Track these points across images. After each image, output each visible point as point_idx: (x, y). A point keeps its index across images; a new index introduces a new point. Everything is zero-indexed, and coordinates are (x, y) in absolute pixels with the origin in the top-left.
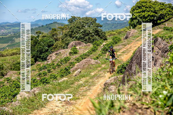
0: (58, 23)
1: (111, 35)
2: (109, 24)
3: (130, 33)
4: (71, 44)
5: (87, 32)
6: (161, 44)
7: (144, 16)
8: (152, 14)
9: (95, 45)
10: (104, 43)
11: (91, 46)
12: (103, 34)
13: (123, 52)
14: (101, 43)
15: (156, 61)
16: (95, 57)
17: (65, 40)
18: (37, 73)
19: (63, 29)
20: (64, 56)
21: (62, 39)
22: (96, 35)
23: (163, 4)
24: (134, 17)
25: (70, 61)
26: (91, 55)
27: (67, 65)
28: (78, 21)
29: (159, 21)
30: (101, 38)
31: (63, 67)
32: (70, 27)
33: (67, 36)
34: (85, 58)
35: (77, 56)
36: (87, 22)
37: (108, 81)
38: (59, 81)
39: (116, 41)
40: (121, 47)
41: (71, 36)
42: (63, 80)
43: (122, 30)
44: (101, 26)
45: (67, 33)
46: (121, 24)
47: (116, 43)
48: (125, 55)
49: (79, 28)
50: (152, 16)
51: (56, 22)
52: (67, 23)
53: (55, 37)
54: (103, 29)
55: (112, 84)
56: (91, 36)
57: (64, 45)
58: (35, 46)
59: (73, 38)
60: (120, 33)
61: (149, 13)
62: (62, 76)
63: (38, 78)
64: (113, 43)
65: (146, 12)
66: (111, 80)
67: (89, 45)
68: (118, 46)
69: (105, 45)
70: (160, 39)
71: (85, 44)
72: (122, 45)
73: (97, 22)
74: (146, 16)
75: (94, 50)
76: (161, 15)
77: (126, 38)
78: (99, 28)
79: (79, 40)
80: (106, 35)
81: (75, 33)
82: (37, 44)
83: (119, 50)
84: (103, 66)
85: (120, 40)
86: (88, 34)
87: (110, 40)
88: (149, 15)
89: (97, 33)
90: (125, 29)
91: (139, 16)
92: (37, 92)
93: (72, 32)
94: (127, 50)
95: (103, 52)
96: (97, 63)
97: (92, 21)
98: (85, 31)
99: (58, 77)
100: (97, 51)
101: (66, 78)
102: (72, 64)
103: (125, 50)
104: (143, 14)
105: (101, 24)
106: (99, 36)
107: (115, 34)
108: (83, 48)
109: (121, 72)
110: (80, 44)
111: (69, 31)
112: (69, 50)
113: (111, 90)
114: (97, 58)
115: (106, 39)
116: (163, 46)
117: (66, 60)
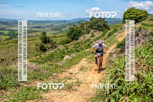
0: (84, 21)
1: (112, 27)
2: (111, 21)
3: (123, 26)
4: (91, 32)
5: (100, 25)
6: (143, 32)
7: (131, 17)
8: (135, 16)
9: (104, 33)
10: (109, 32)
11: (102, 33)
12: (108, 27)
13: (119, 37)
14: (107, 31)
15: (140, 41)
16: (104, 39)
17: (87, 29)
18: (73, 46)
19: (87, 24)
20: (87, 38)
21: (86, 29)
22: (105, 27)
23: (142, 11)
24: (126, 17)
25: (90, 41)
26: (102, 38)
27: (89, 43)
28: (95, 20)
29: (139, 20)
30: (107, 29)
31: (87, 44)
32: (91, 22)
33: (89, 27)
34: (98, 39)
35: (94, 38)
36: (100, 20)
37: (112, 52)
38: (85, 51)
39: (115, 31)
40: (118, 33)
41: (91, 28)
42: (87, 50)
43: (119, 25)
44: (107, 23)
45: (89, 26)
46: (118, 21)
47: (116, 31)
48: (120, 38)
49: (95, 23)
50: (136, 17)
51: (83, 20)
52: (89, 20)
53: (82, 28)
54: (108, 24)
55: (114, 53)
56: (102, 28)
57: (87, 32)
58: (72, 32)
59: (92, 28)
60: (117, 26)
61: (134, 16)
62: (86, 48)
63: (74, 49)
64: (114, 32)
65: (132, 15)
66: (113, 51)
67: (101, 32)
68: (117, 33)
69: (110, 32)
70: (142, 29)
71: (98, 32)
72: (119, 33)
73: (105, 20)
74: (132, 17)
75: (103, 35)
76: (140, 17)
77: (121, 29)
78: (106, 23)
79: (95, 29)
80: (110, 27)
81: (93, 26)
82: (73, 32)
83: (117, 35)
84: (108, 43)
85: (117, 30)
86: (100, 27)
87: (112, 30)
88: (134, 17)
89: (105, 26)
90: (120, 24)
91: (128, 17)
92: (74, 56)
93: (92, 25)
94: (121, 35)
95: (108, 36)
96: (105, 42)
97: (103, 20)
98: (98, 25)
99: (84, 49)
100: (105, 36)
101: (89, 50)
102: (92, 42)
103: (120, 35)
104: (131, 16)
105: (107, 21)
106: (106, 28)
107: (114, 27)
108: (97, 34)
109: (119, 47)
110: (96, 32)
111: (90, 25)
112: (90, 35)
113: (113, 56)
114: (105, 39)
115: (109, 30)
116: (144, 33)
117: (89, 40)
